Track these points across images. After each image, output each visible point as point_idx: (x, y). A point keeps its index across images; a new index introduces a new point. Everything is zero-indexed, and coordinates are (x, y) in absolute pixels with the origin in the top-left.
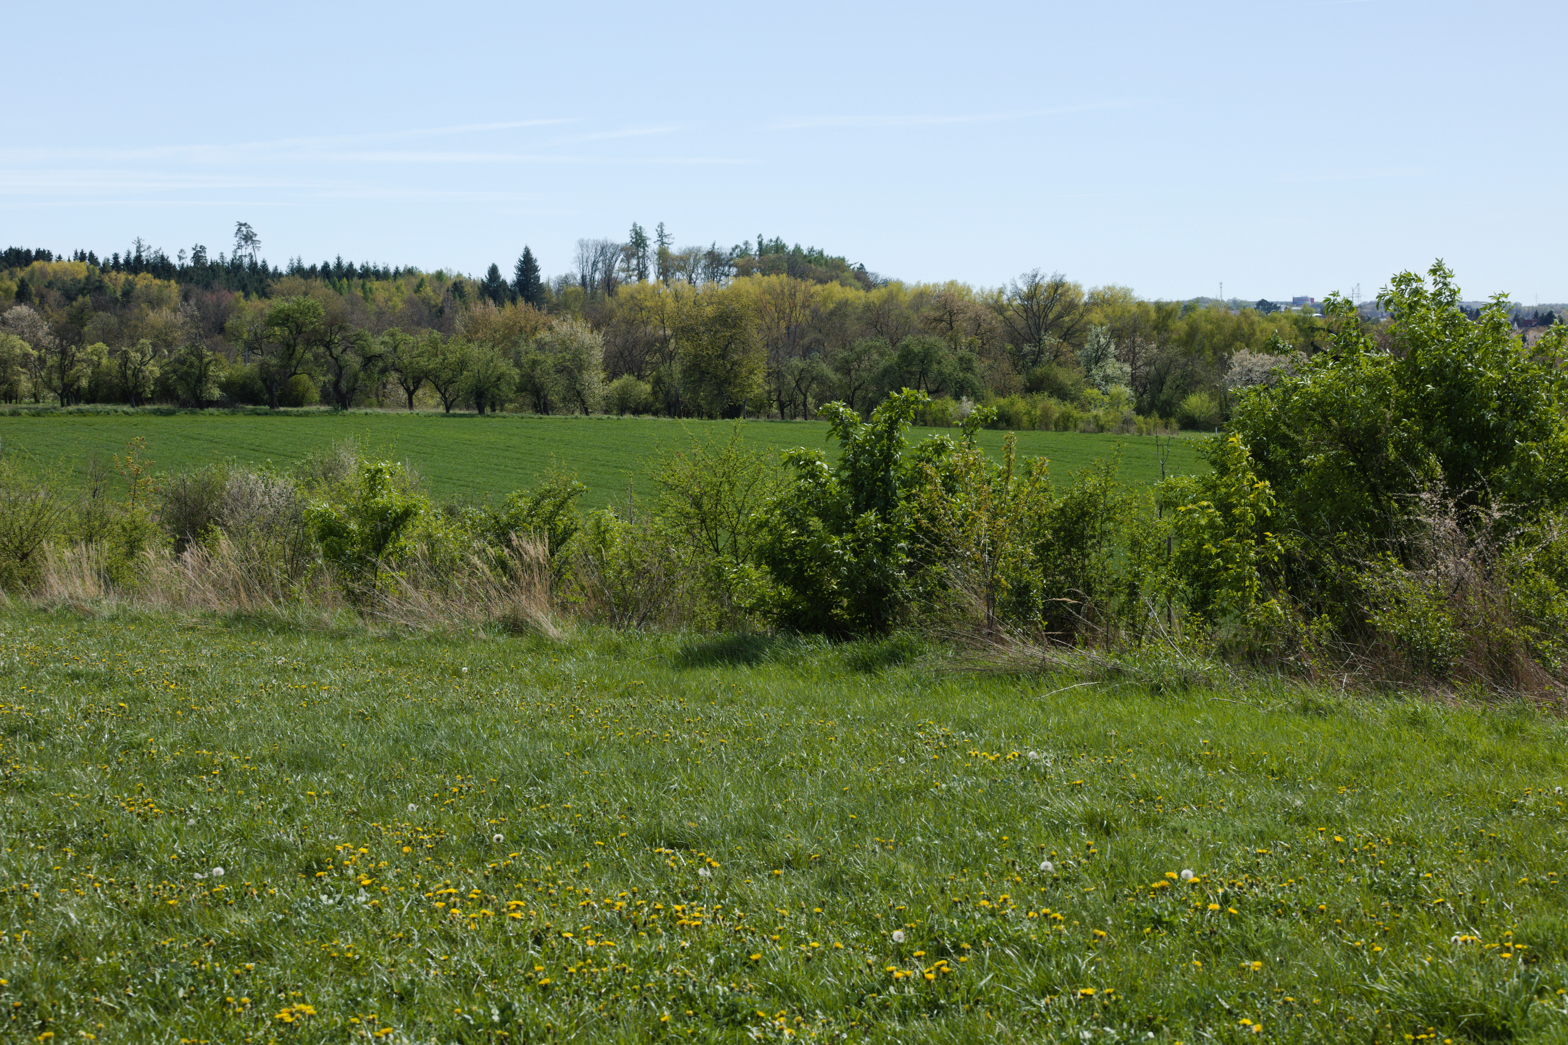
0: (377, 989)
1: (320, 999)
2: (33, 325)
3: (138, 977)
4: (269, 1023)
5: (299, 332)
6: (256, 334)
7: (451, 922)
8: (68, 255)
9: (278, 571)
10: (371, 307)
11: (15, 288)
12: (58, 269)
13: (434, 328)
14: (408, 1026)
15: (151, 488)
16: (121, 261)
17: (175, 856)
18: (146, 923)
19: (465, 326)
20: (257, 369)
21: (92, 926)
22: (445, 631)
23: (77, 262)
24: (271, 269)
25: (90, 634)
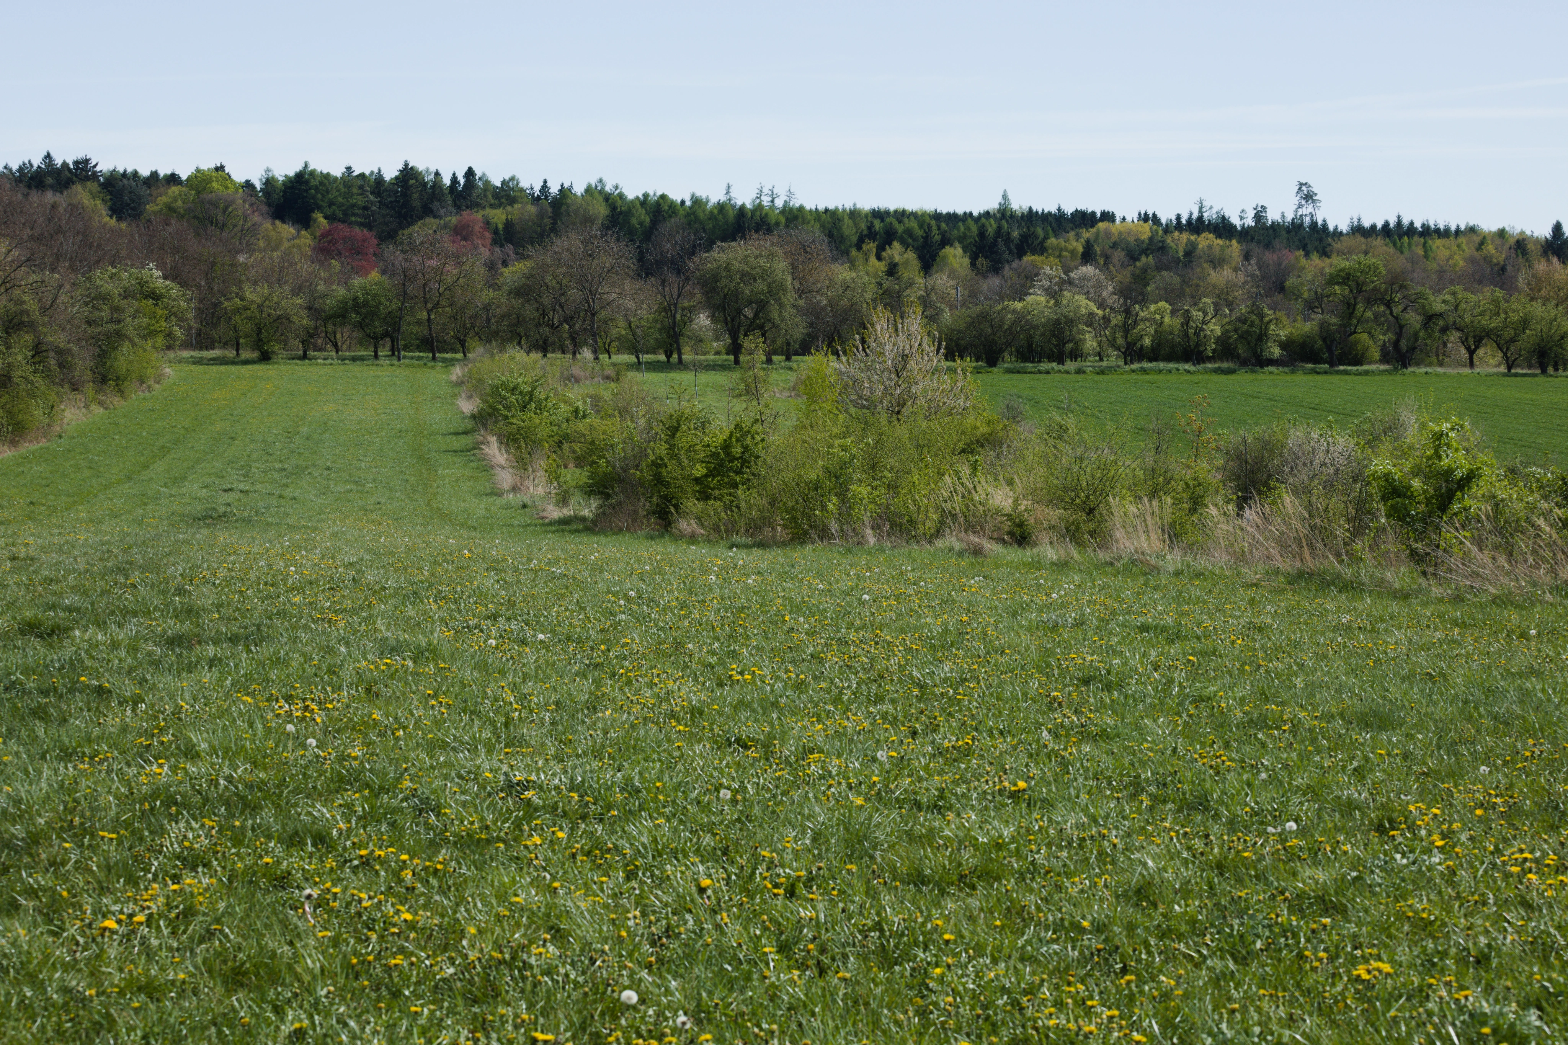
0: (1453, 951)
1: (1397, 958)
2: (1099, 285)
3: (1215, 927)
4: (1345, 979)
5: (1360, 291)
6: (1316, 293)
7: (1527, 887)
8: (1132, 216)
9: (1341, 529)
10: (1433, 266)
11: (1080, 249)
12: (1122, 229)
13: (1495, 286)
14: (1486, 990)
15: (1214, 445)
16: (1184, 221)
17: (1247, 809)
18: (1222, 875)
19: (1529, 284)
20: (1316, 328)
21: (1169, 875)
22: (1510, 593)
23: (1141, 222)
24: (1331, 228)
25: (1156, 588)
